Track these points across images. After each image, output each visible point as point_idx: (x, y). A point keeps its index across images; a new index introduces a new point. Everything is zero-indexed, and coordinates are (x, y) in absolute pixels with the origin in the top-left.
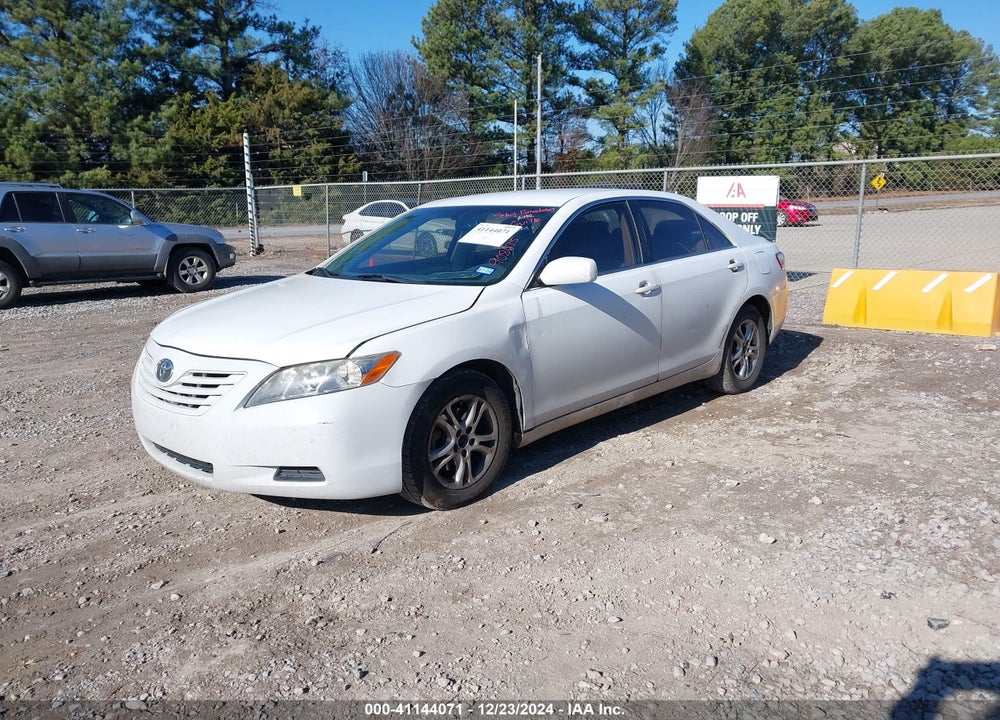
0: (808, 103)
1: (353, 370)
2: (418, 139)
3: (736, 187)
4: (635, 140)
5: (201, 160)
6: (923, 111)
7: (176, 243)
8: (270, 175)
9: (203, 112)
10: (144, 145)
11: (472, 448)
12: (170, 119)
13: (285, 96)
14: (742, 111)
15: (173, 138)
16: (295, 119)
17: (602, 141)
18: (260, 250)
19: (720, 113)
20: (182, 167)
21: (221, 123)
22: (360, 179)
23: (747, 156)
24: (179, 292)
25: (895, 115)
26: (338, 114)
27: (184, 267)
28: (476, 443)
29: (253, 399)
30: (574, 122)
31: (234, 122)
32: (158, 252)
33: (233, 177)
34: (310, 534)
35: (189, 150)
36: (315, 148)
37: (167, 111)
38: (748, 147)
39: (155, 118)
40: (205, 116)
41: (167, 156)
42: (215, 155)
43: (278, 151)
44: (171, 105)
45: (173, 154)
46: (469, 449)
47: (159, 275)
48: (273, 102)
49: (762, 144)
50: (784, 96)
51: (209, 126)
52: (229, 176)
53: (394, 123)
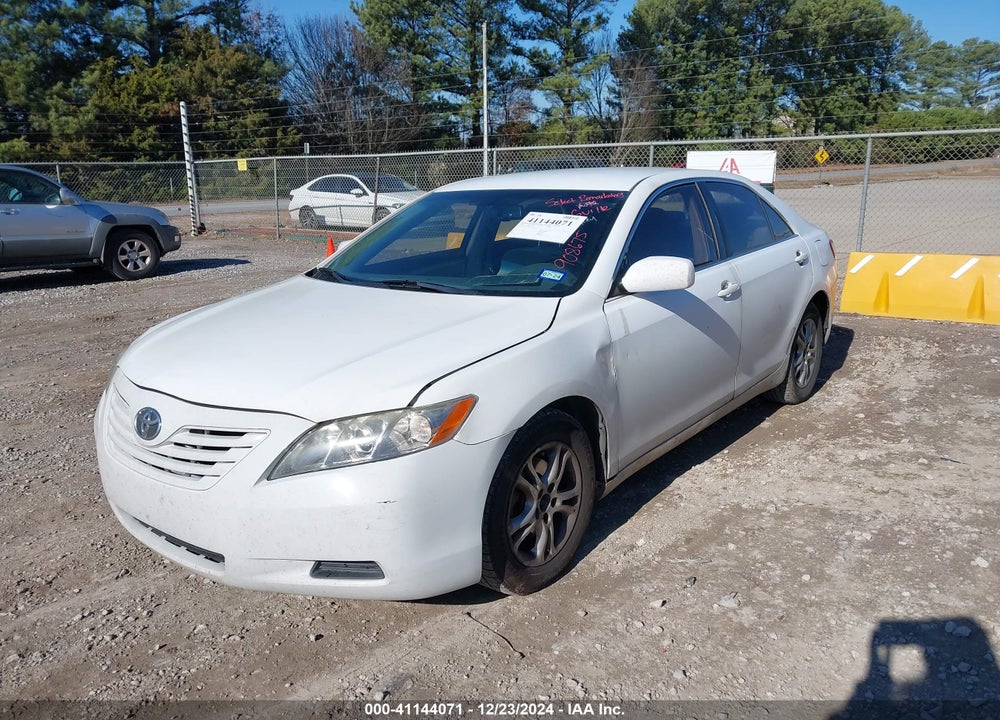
0: (749, 76)
1: (417, 425)
2: (358, 110)
3: (729, 162)
4: (580, 112)
5: (127, 131)
6: (858, 85)
7: (114, 225)
8: (202, 149)
9: (127, 79)
10: (65, 114)
11: (554, 510)
12: (93, 86)
13: (216, 63)
14: (685, 84)
15: (96, 106)
16: (228, 86)
17: (547, 113)
18: (202, 229)
19: (664, 84)
20: (107, 138)
21: (147, 91)
22: (301, 152)
23: (691, 128)
24: (119, 280)
25: (832, 89)
26: (275, 83)
27: (124, 252)
28: (558, 503)
29: (280, 468)
30: (518, 94)
31: (163, 90)
32: (94, 236)
33: (163, 149)
34: (357, 640)
35: (114, 119)
36: (252, 118)
37: (89, 77)
38: (692, 120)
39: (76, 85)
40: (130, 82)
41: (90, 126)
42: (143, 126)
43: (212, 122)
44: (93, 71)
45: (97, 123)
46: (550, 511)
47: (95, 261)
48: (204, 70)
49: (705, 117)
50: (725, 68)
51: (135, 94)
52: (159, 148)
53: (334, 93)
